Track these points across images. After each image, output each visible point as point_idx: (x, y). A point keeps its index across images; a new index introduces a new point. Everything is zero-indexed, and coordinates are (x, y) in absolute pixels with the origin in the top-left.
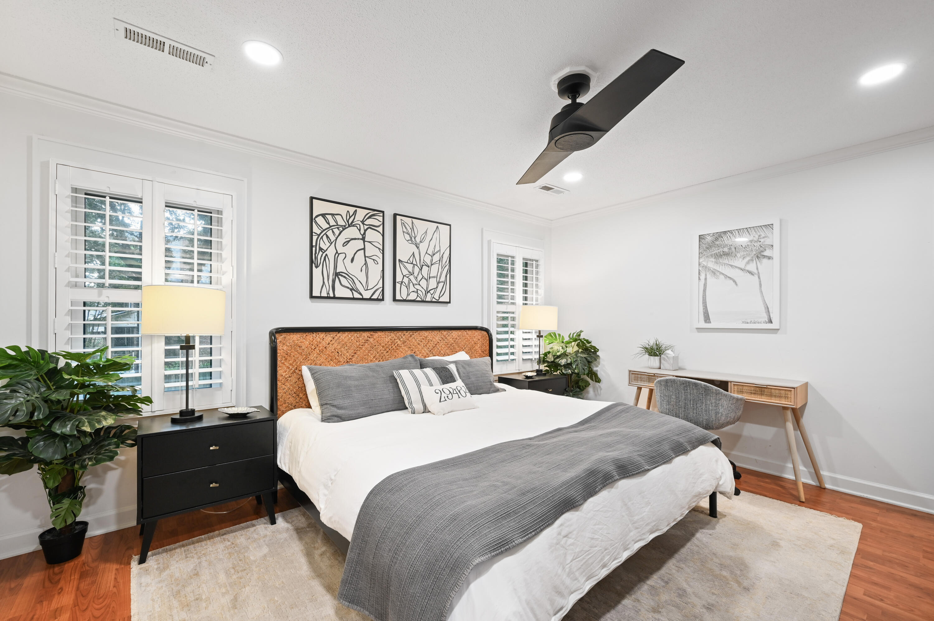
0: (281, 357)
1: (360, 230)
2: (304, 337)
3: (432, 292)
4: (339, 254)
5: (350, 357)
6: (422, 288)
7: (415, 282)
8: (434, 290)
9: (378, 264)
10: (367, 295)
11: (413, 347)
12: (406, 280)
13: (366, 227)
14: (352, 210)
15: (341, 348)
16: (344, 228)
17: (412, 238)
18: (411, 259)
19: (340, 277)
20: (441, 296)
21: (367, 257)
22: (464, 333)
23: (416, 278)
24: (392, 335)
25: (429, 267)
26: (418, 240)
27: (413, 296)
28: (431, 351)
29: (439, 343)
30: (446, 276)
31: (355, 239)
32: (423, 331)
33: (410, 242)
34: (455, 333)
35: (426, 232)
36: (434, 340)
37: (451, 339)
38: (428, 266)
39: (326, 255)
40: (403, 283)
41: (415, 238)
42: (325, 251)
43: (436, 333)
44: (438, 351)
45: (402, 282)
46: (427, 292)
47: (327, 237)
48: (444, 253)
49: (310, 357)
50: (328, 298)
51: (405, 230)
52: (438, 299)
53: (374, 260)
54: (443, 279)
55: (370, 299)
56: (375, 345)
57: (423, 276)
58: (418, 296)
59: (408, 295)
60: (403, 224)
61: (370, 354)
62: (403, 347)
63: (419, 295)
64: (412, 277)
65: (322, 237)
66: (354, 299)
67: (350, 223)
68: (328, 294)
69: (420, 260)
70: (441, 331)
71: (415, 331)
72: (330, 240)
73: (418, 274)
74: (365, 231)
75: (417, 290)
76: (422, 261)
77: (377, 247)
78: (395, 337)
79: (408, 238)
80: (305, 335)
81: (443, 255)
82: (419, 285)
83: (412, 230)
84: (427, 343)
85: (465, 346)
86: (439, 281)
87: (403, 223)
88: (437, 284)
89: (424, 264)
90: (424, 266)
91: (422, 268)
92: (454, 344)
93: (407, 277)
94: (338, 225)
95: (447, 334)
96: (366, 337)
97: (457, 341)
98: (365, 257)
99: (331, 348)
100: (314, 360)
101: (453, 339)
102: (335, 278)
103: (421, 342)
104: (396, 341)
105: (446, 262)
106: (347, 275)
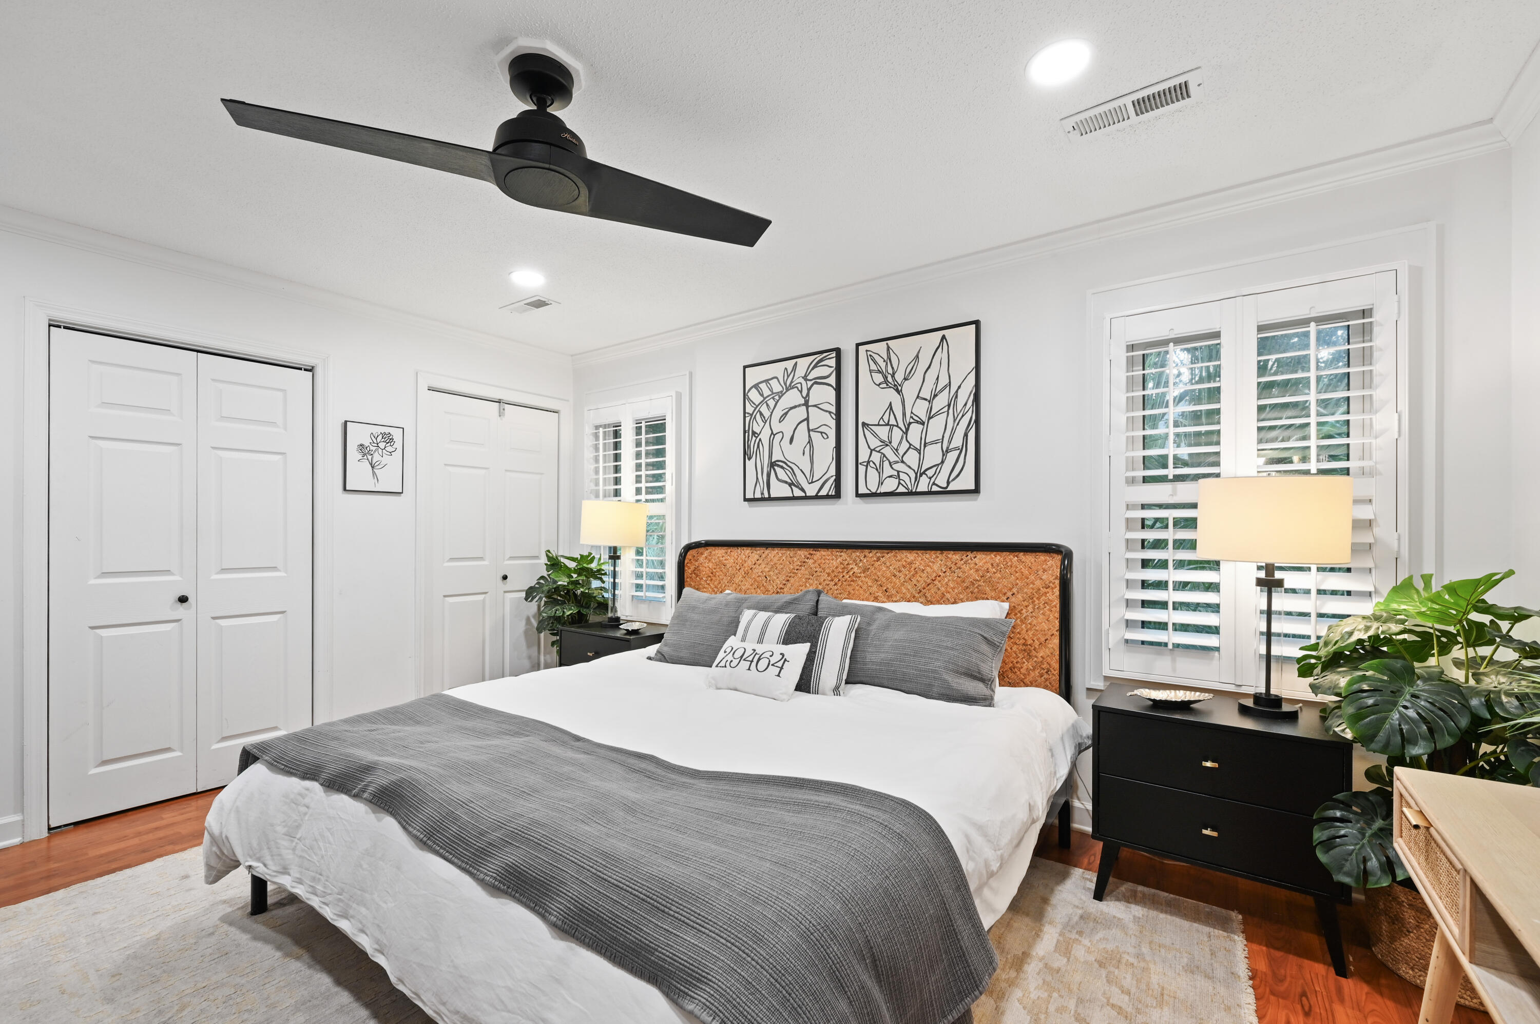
0: (706, 576)
1: (801, 392)
2: (728, 553)
3: (930, 473)
4: (774, 435)
5: (781, 586)
6: (909, 467)
7: (893, 458)
8: (935, 468)
9: (828, 438)
10: (811, 490)
11: (884, 580)
12: (876, 457)
13: (810, 383)
14: (789, 364)
15: (769, 571)
16: (781, 394)
17: (887, 378)
18: (886, 418)
19: (776, 467)
20: (954, 480)
21: (812, 430)
22: (1012, 558)
23: (897, 450)
24: (844, 555)
25: (923, 424)
26: (899, 377)
27: (890, 485)
28: (921, 591)
29: (940, 576)
30: (966, 435)
31: (795, 407)
32: (904, 551)
33: (884, 385)
34: (982, 559)
35: (917, 356)
36: (928, 569)
37: (972, 572)
38: (921, 423)
39: (760, 440)
40: (871, 463)
41: (893, 376)
42: (758, 435)
43: (934, 556)
44: (939, 593)
45: (868, 462)
46: (920, 474)
47: (761, 414)
48: (959, 387)
49: (734, 579)
50: (762, 499)
51: (873, 367)
52: (945, 485)
53: (821, 433)
54: (957, 441)
55: (817, 497)
56: (816, 571)
57: (910, 445)
58: (899, 483)
59: (881, 483)
60: (870, 358)
61: (808, 585)
62: (864, 579)
63: (901, 481)
64: (887, 451)
65: (755, 417)
66: (794, 498)
67: (788, 386)
68: (762, 494)
69: (904, 414)
70: (945, 553)
71: (887, 551)
72: (764, 417)
73: (900, 443)
74: (809, 390)
75: (898, 472)
76: (908, 415)
77: (827, 411)
78: (848, 559)
79: (879, 378)
80: (729, 551)
81: (957, 392)
82: (903, 462)
83: (887, 364)
84: (913, 575)
85: (1015, 590)
86: (948, 448)
87: (870, 356)
88: (943, 455)
89: (912, 420)
90: (912, 426)
91: (907, 429)
92: (981, 583)
93: (879, 452)
94: (773, 393)
95: (962, 559)
96: (803, 556)
97: (991, 577)
98: (809, 430)
99: (757, 570)
100: (739, 585)
101: (977, 570)
102: (770, 470)
103: (900, 571)
104: (851, 566)
105: (965, 405)
106: (784, 464)
